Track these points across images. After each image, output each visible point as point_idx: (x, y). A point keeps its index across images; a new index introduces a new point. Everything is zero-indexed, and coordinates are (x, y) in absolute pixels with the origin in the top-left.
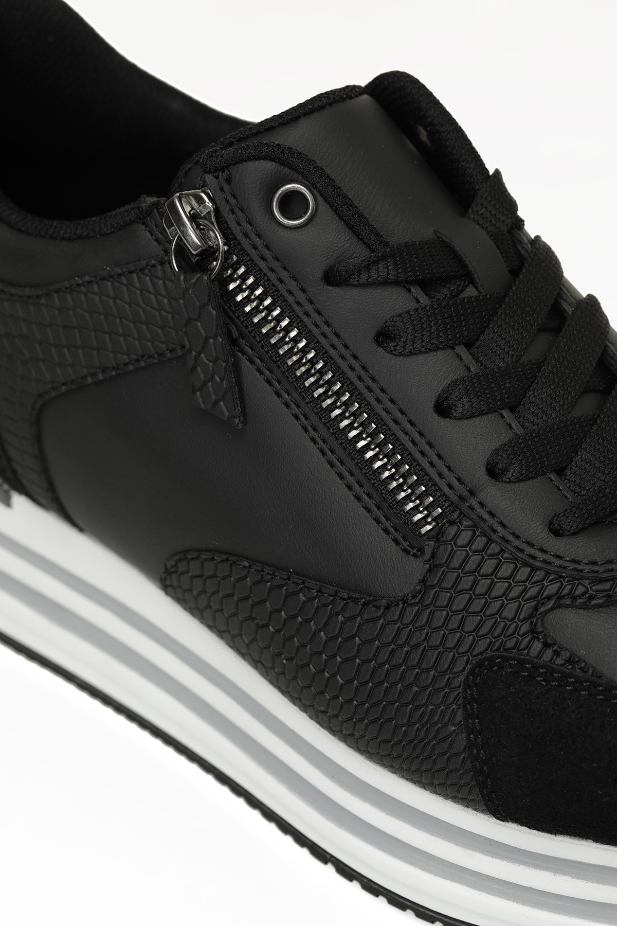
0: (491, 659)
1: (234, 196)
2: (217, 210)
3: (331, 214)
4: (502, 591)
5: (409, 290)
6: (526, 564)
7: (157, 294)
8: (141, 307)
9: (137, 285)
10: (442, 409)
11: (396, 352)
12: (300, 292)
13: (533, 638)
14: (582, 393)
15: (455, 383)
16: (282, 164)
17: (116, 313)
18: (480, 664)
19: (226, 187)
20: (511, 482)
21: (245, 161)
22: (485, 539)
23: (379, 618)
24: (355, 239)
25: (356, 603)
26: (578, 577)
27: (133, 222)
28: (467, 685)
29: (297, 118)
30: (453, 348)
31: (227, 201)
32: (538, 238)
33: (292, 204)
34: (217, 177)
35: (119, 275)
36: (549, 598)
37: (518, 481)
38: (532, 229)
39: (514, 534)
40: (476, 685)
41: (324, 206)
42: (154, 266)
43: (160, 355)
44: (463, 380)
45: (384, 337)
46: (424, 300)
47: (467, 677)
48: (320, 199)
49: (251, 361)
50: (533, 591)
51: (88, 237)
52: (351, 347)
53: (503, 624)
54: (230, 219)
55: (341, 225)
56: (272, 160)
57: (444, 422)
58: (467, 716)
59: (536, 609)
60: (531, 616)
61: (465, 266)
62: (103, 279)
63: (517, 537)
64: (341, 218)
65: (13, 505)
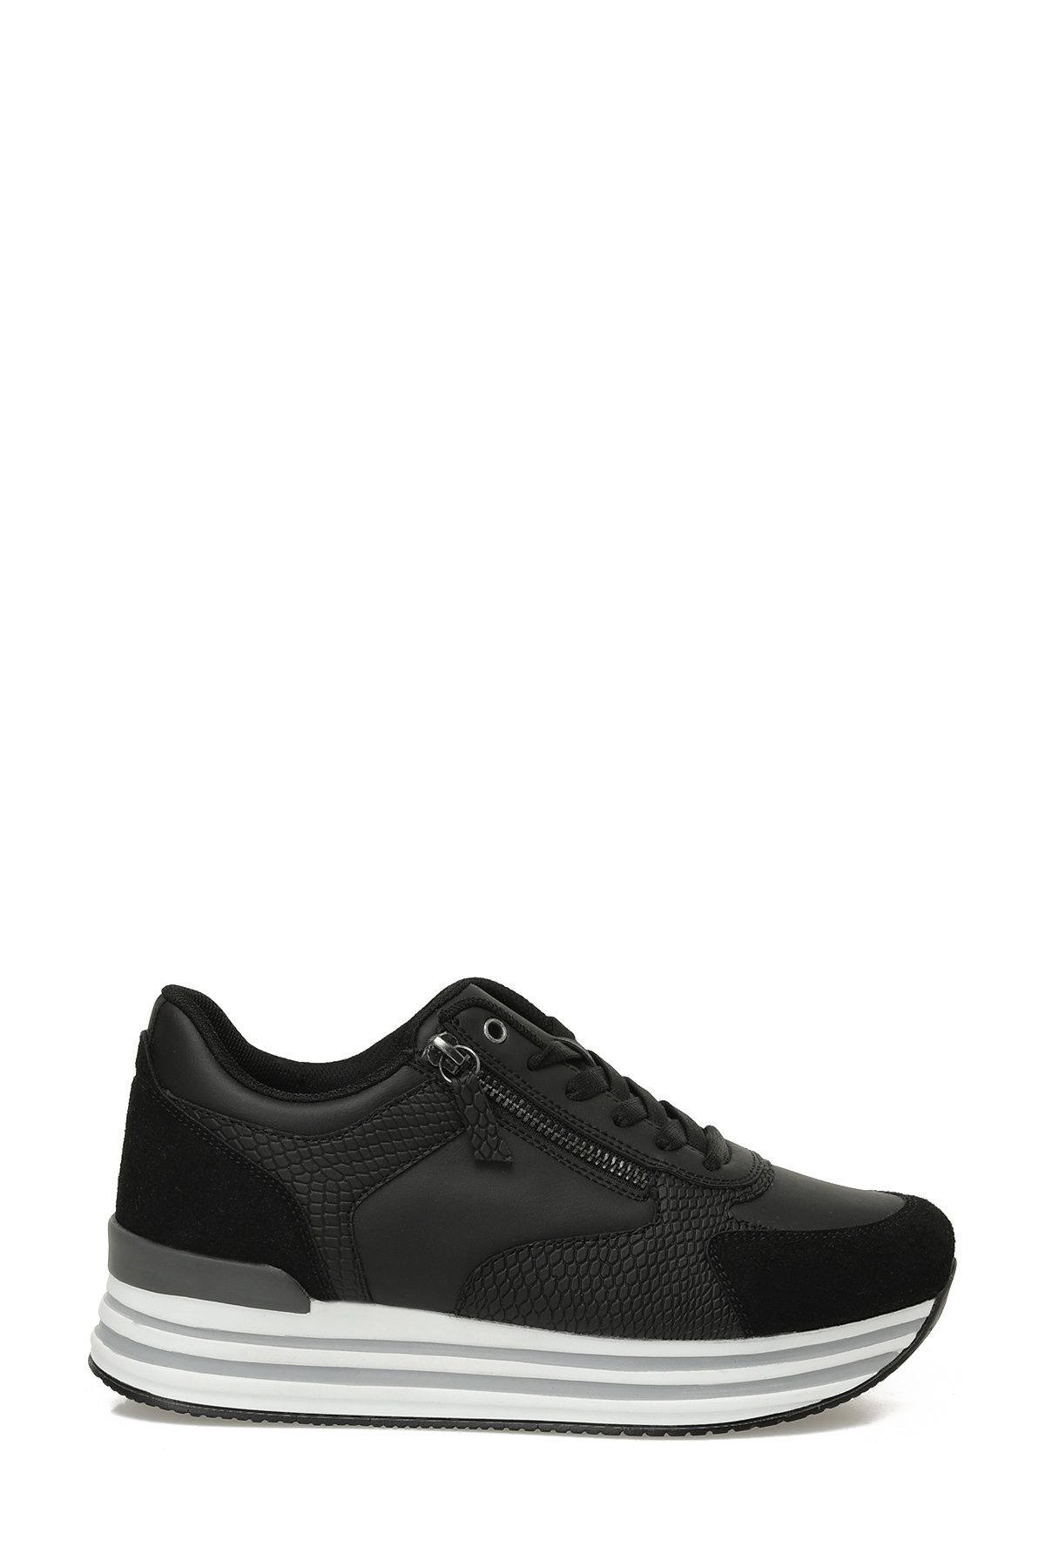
0: (716, 1238)
1: (464, 1031)
6: (705, 1187)
7: (431, 1102)
8: (422, 1114)
9: (416, 1101)
11: (579, 1099)
12: (517, 1078)
13: (730, 1222)
16: (482, 1008)
17: (405, 1124)
19: (457, 1027)
20: (671, 1151)
21: (463, 1010)
22: (679, 1180)
24: (531, 1044)
27: (401, 1066)
28: (710, 1255)
31: (461, 1035)
34: (451, 1023)
35: (402, 1100)
37: (674, 1150)
39: (690, 1173)
40: (716, 1254)
42: (425, 1086)
45: (569, 1093)
47: (708, 1251)
48: (506, 1024)
52: (555, 1102)
53: (712, 1219)
55: (522, 1038)
56: (476, 1006)
59: (724, 1208)
60: (723, 1212)
62: (391, 1106)
63: (693, 1175)
65: (311, 1310)
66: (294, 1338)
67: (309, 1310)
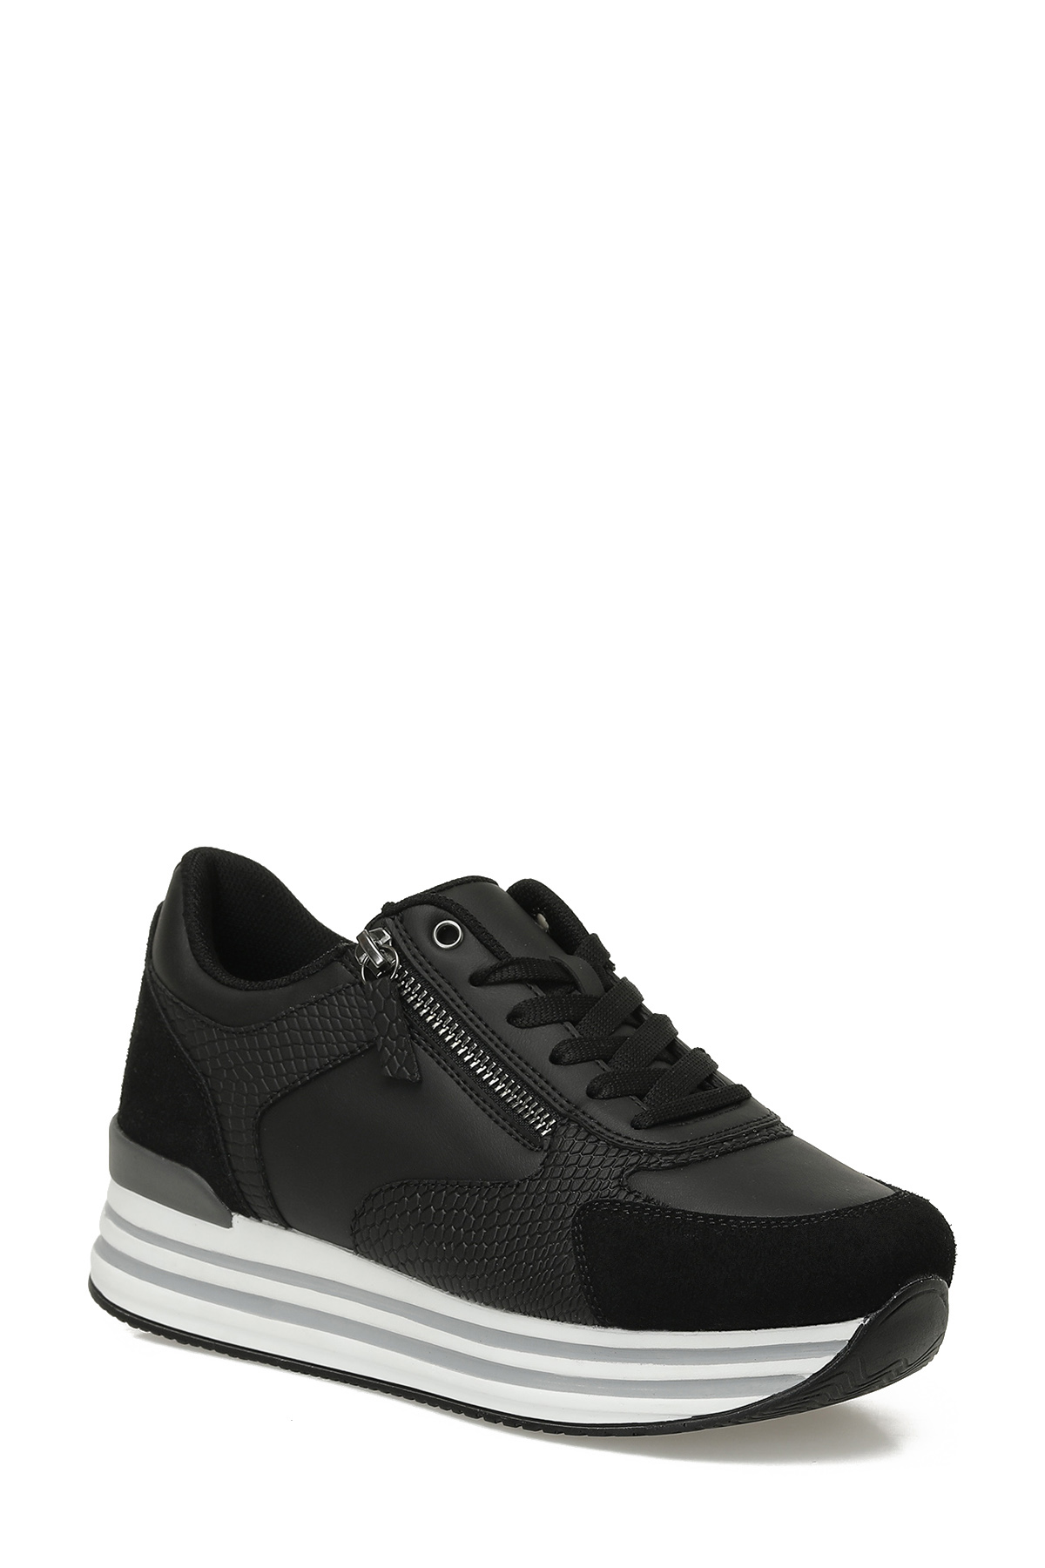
0: (590, 1204)
1: (406, 931)
2: (393, 940)
3: (474, 939)
4: (592, 1149)
5: (531, 988)
6: (615, 1146)
7: (351, 1006)
8: (338, 1018)
9: (336, 1003)
10: (555, 1059)
11: (523, 1025)
12: (453, 992)
13: (620, 1189)
14: (655, 1059)
15: (564, 1042)
16: (439, 907)
17: (320, 1027)
18: (583, 1208)
19: (400, 925)
20: (604, 1098)
21: (413, 906)
22: (586, 1134)
23: (512, 1193)
24: (491, 956)
25: (497, 1187)
26: (651, 1153)
27: (333, 961)
28: (574, 1223)
29: (452, 887)
30: (562, 1024)
31: (401, 935)
32: (625, 979)
33: (447, 934)
34: (393, 919)
35: (323, 999)
36: (631, 1165)
37: (609, 1098)
38: (619, 973)
39: (606, 1129)
40: (581, 1223)
41: (470, 935)
42: (348, 987)
43: (351, 1052)
44: (570, 1040)
45: (513, 1018)
46: (541, 993)
47: (574, 1218)
48: (467, 930)
49: (425, 1049)
50: (621, 1162)
51: (299, 980)
52: (490, 1026)
53: (599, 1182)
54: (403, 946)
55: (481, 947)
56: (432, 904)
57: (556, 1067)
58: (578, 1263)
59: (622, 1172)
60: (619, 1177)
61: (572, 977)
62: (312, 1004)
63: (609, 1131)
64: (481, 942)
65: (233, 1225)
66: (221, 1255)
67: (231, 1226)
